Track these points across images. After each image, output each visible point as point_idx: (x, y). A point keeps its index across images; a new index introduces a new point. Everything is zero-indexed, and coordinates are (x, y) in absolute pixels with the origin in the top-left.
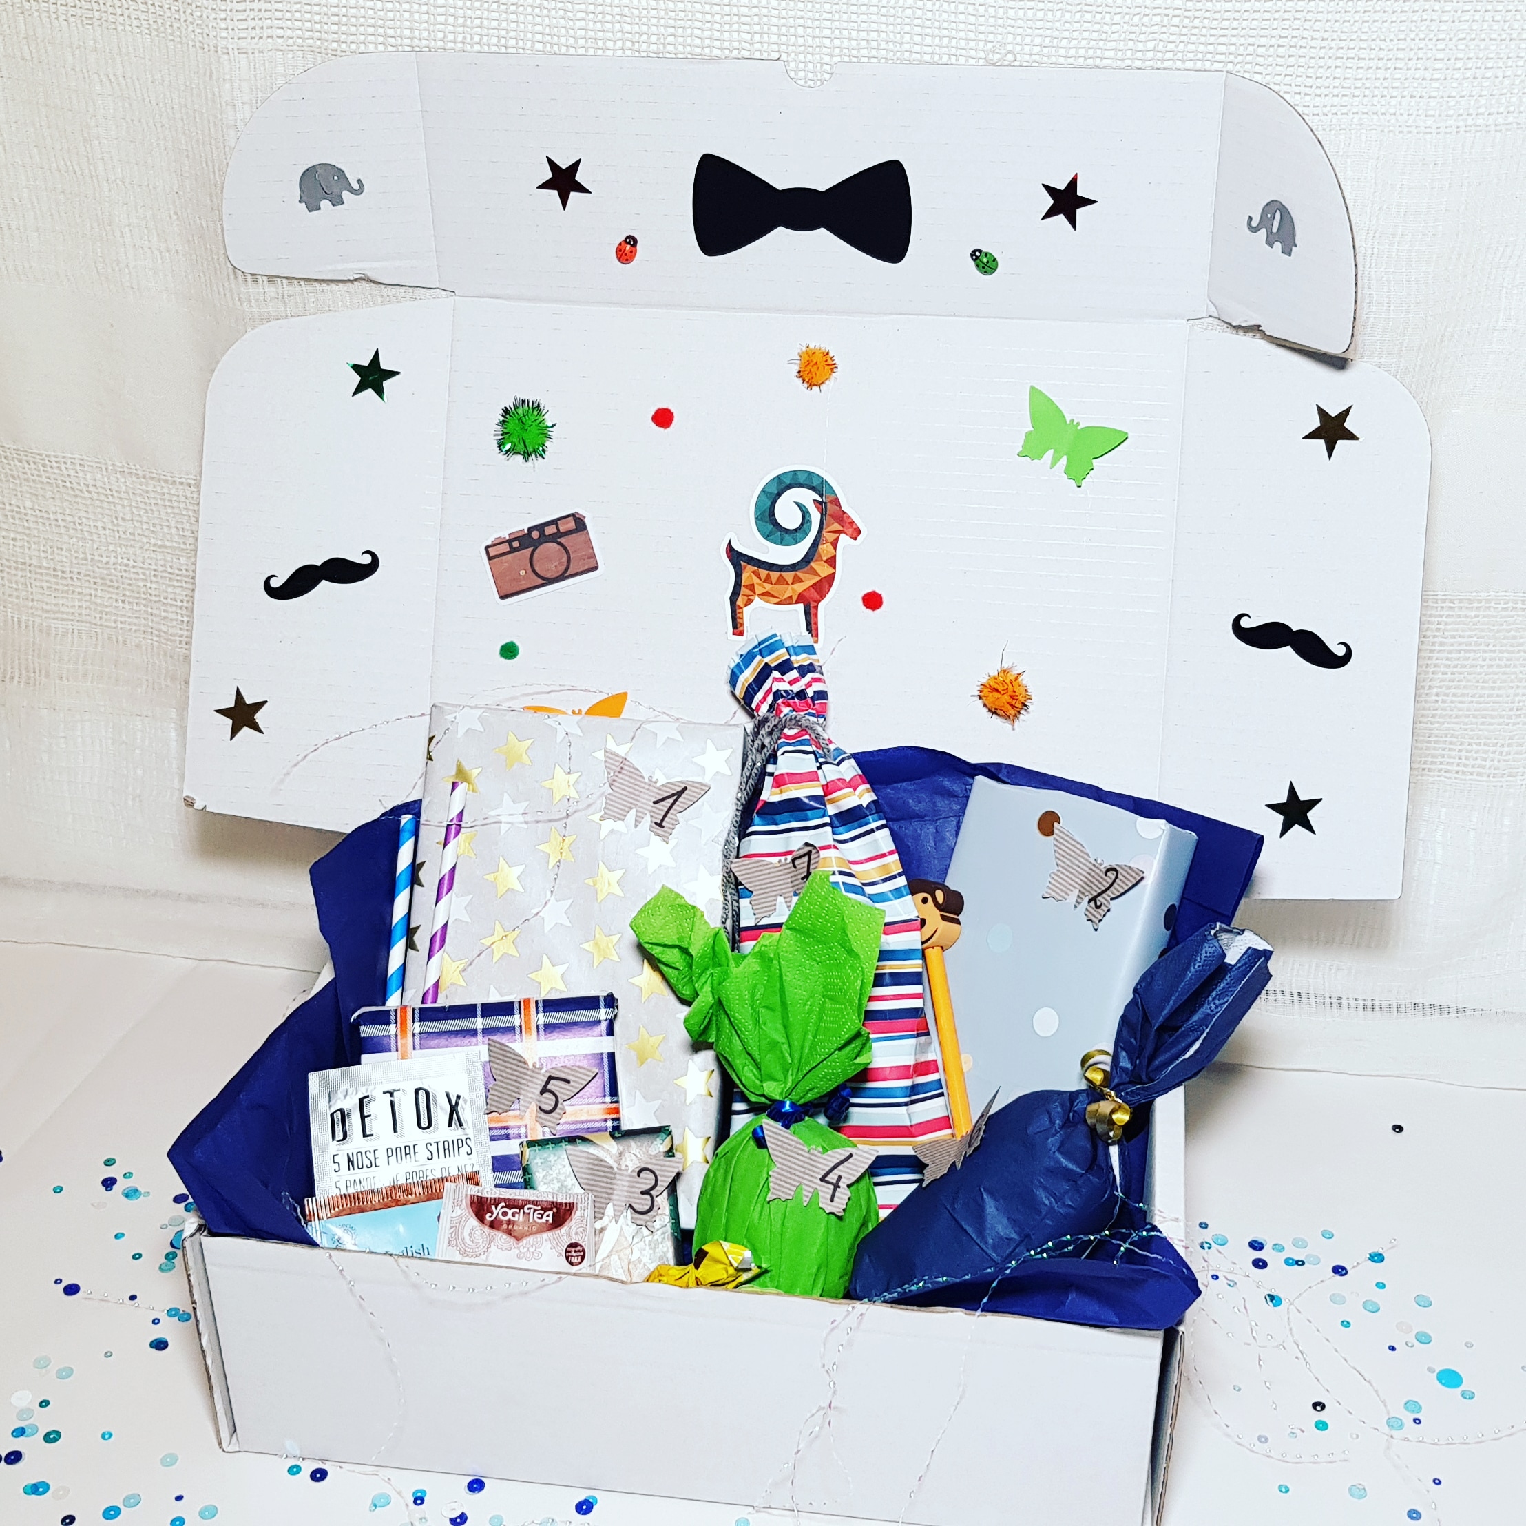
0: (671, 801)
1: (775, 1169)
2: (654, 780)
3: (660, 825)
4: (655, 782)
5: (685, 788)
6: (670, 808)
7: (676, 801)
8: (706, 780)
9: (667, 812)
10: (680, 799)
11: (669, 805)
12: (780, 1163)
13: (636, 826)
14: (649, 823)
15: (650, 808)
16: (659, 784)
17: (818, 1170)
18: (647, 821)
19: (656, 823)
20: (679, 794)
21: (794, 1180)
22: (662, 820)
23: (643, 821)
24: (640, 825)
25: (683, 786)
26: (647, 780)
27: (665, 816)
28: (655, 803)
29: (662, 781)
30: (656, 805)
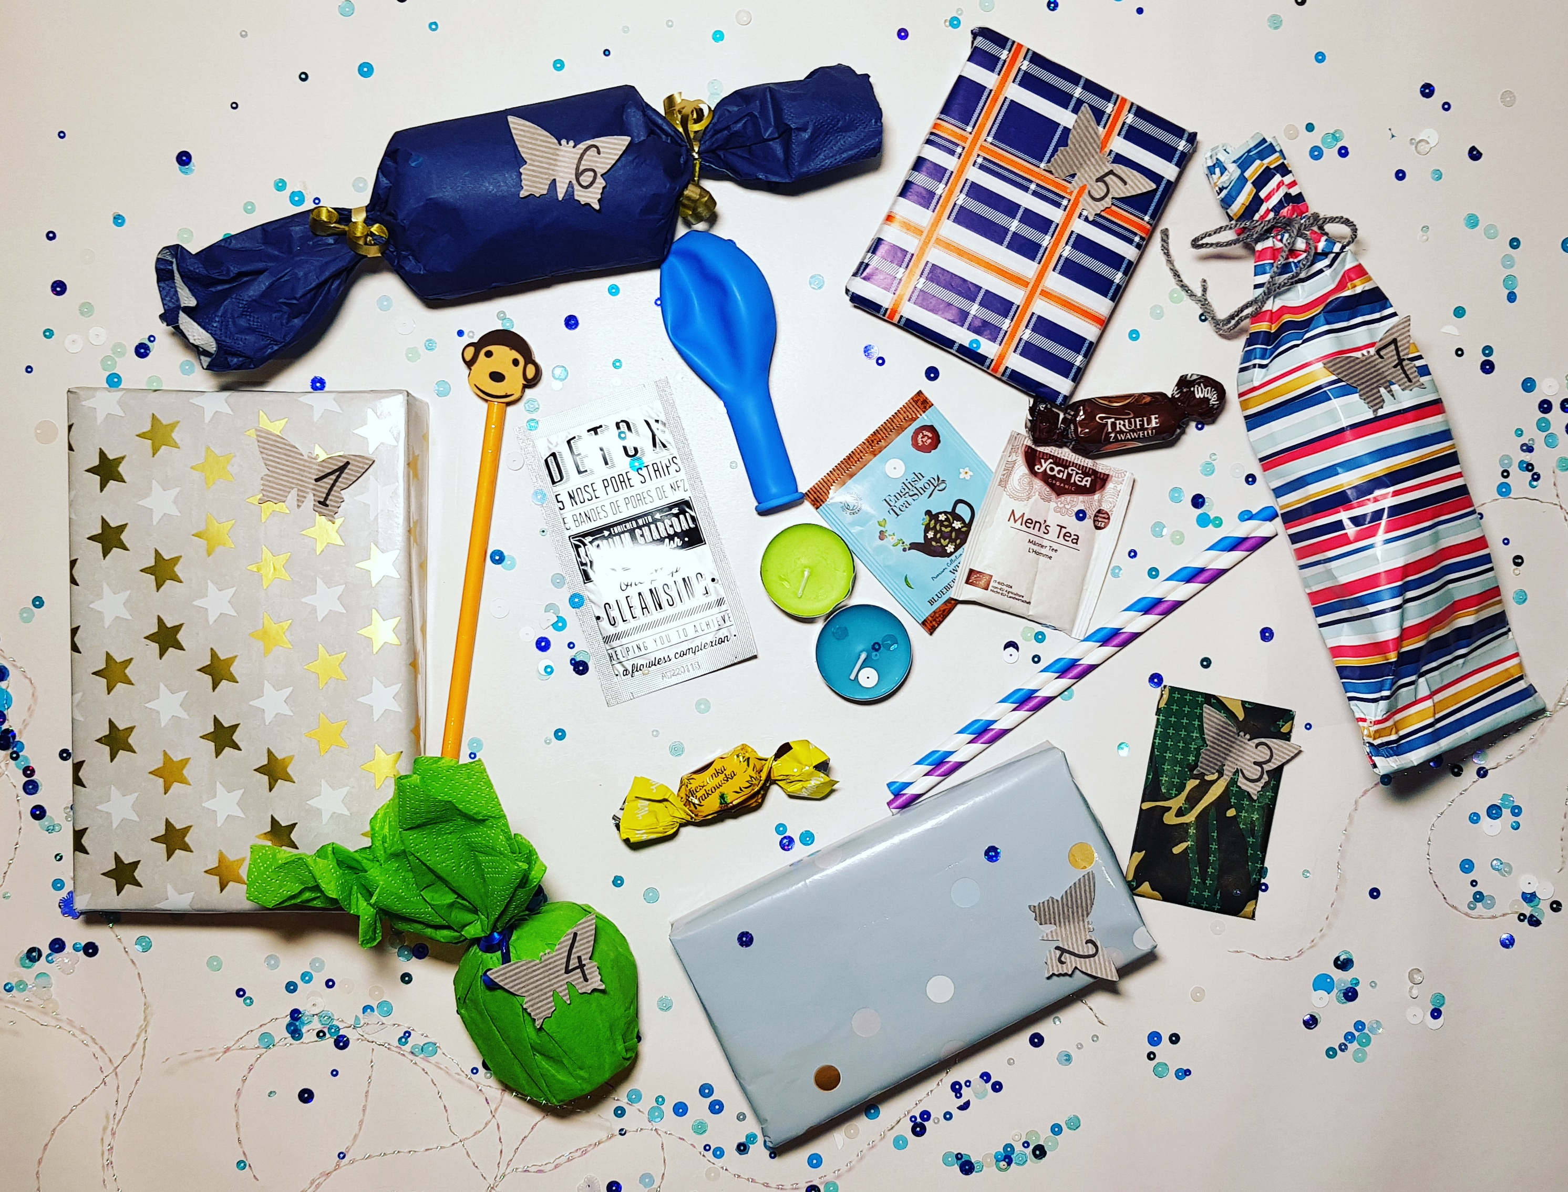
0: (333, 477)
1: (526, 1000)
2: (314, 456)
3: (324, 503)
4: (315, 459)
5: (348, 463)
6: (333, 485)
7: (338, 477)
8: (370, 451)
9: (331, 489)
10: (343, 475)
11: (332, 482)
12: (526, 991)
13: (299, 506)
14: (313, 503)
15: (311, 486)
16: (320, 460)
17: (558, 968)
18: (310, 501)
19: (320, 502)
20: (342, 469)
21: (546, 993)
22: (326, 499)
23: (306, 501)
24: (303, 505)
25: (346, 460)
26: (306, 457)
27: (328, 494)
28: (317, 480)
29: (323, 456)
30: (318, 483)
